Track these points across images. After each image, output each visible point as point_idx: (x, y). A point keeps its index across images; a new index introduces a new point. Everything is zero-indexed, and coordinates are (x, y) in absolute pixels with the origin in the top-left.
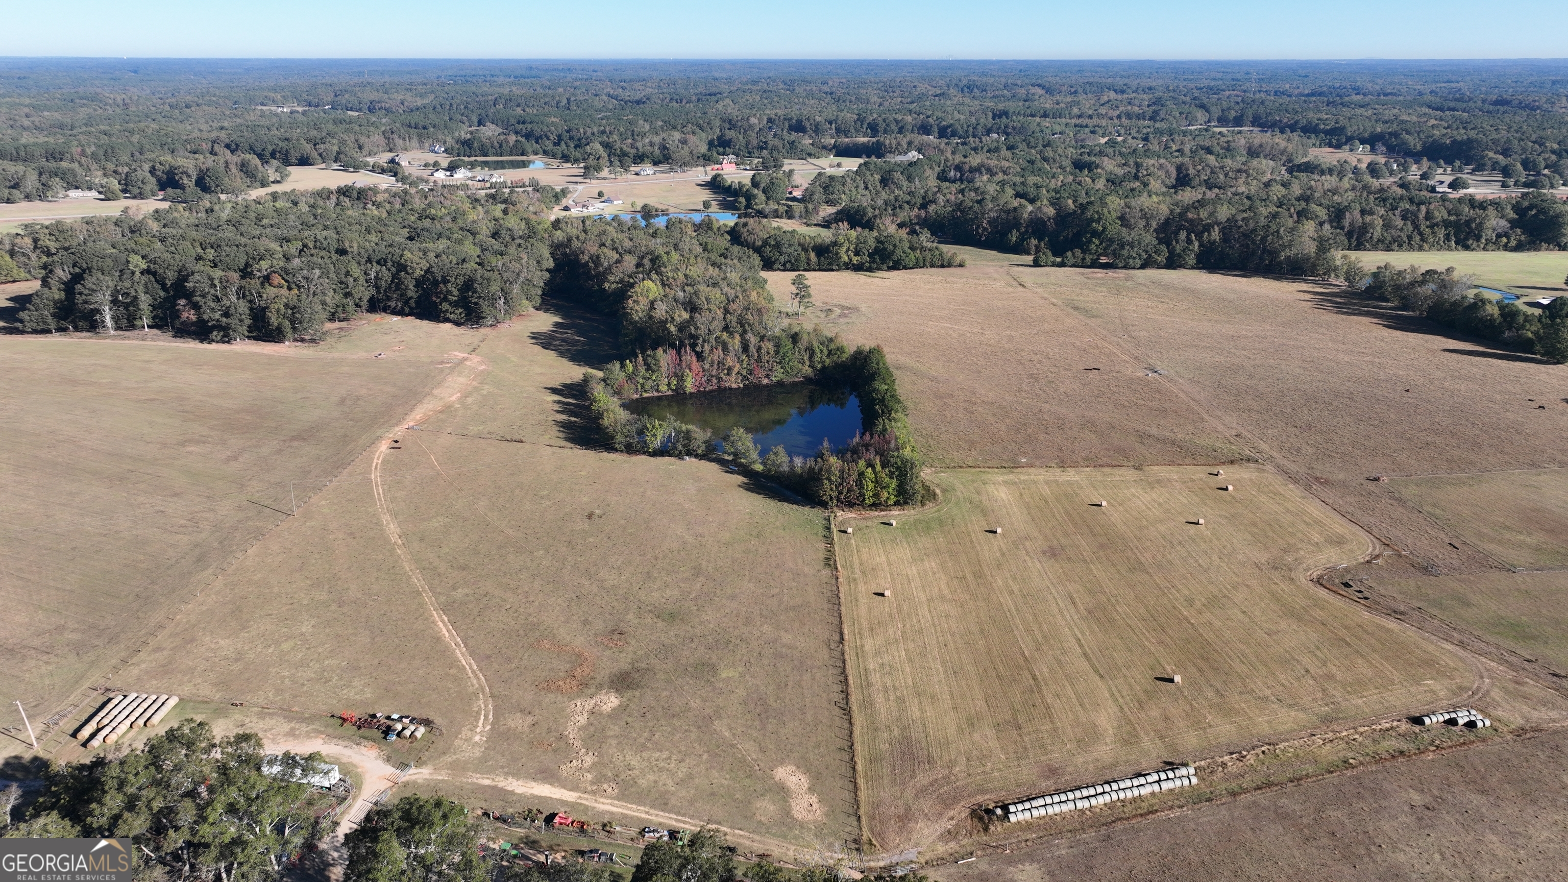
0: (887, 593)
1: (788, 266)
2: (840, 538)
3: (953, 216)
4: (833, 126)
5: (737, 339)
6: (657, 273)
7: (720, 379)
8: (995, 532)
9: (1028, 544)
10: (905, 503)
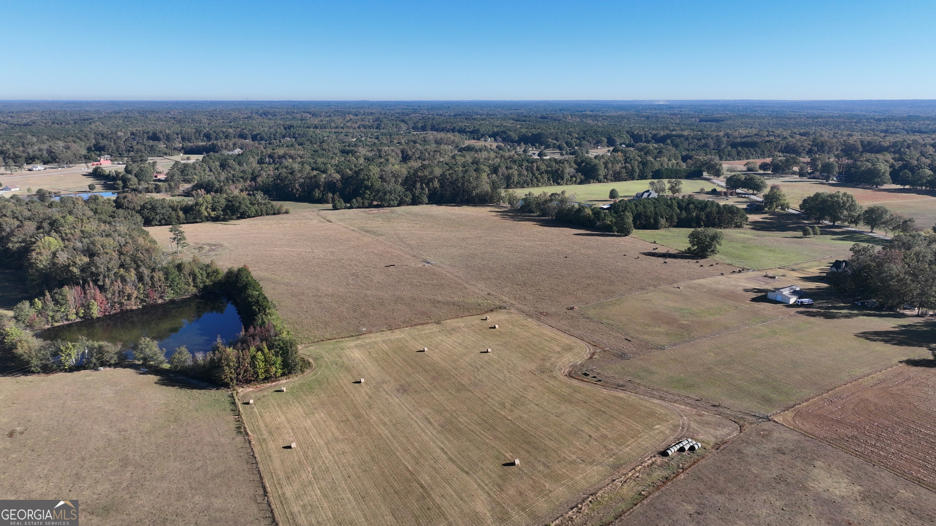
0: (293, 445)
1: (163, 222)
2: (245, 409)
3: (275, 183)
4: (180, 136)
5: (133, 273)
6: (56, 232)
7: (121, 304)
8: (360, 382)
9: (385, 386)
10: (290, 373)
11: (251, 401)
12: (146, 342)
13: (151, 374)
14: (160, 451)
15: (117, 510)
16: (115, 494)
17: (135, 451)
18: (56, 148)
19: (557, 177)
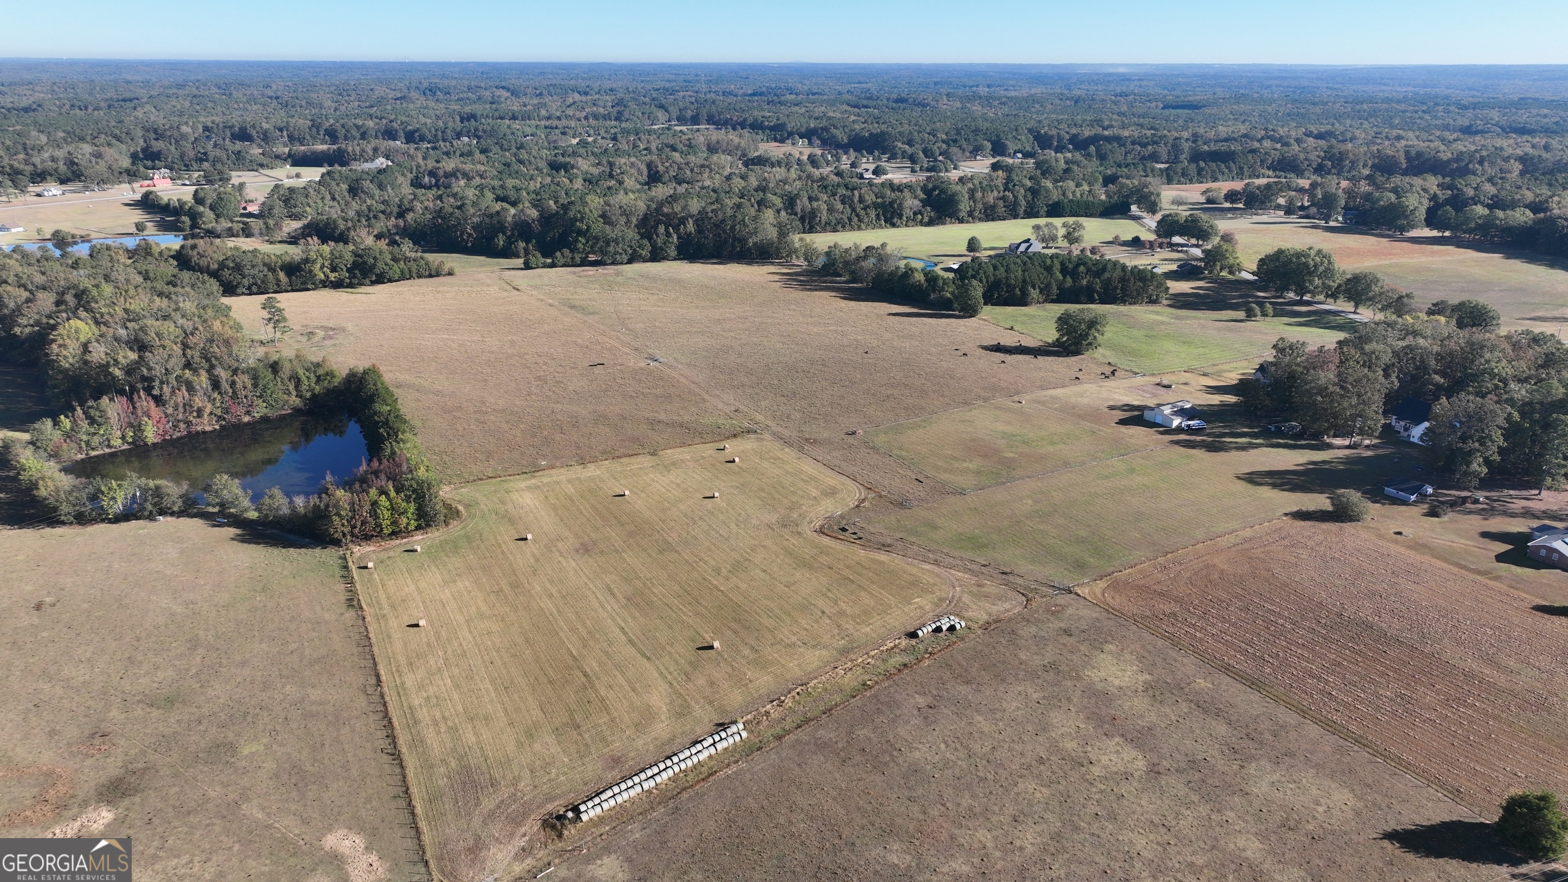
0: (422, 623)
1: (254, 289)
2: (361, 575)
3: (434, 224)
5: (204, 376)
6: (86, 310)
7: (188, 423)
8: (526, 539)
9: (560, 545)
10: (428, 525)
11: (370, 565)
12: (223, 481)
13: (229, 526)
14: (242, 630)
15: (183, 701)
16: (181, 683)
17: (207, 630)
18: (80, 157)
19: (893, 213)
